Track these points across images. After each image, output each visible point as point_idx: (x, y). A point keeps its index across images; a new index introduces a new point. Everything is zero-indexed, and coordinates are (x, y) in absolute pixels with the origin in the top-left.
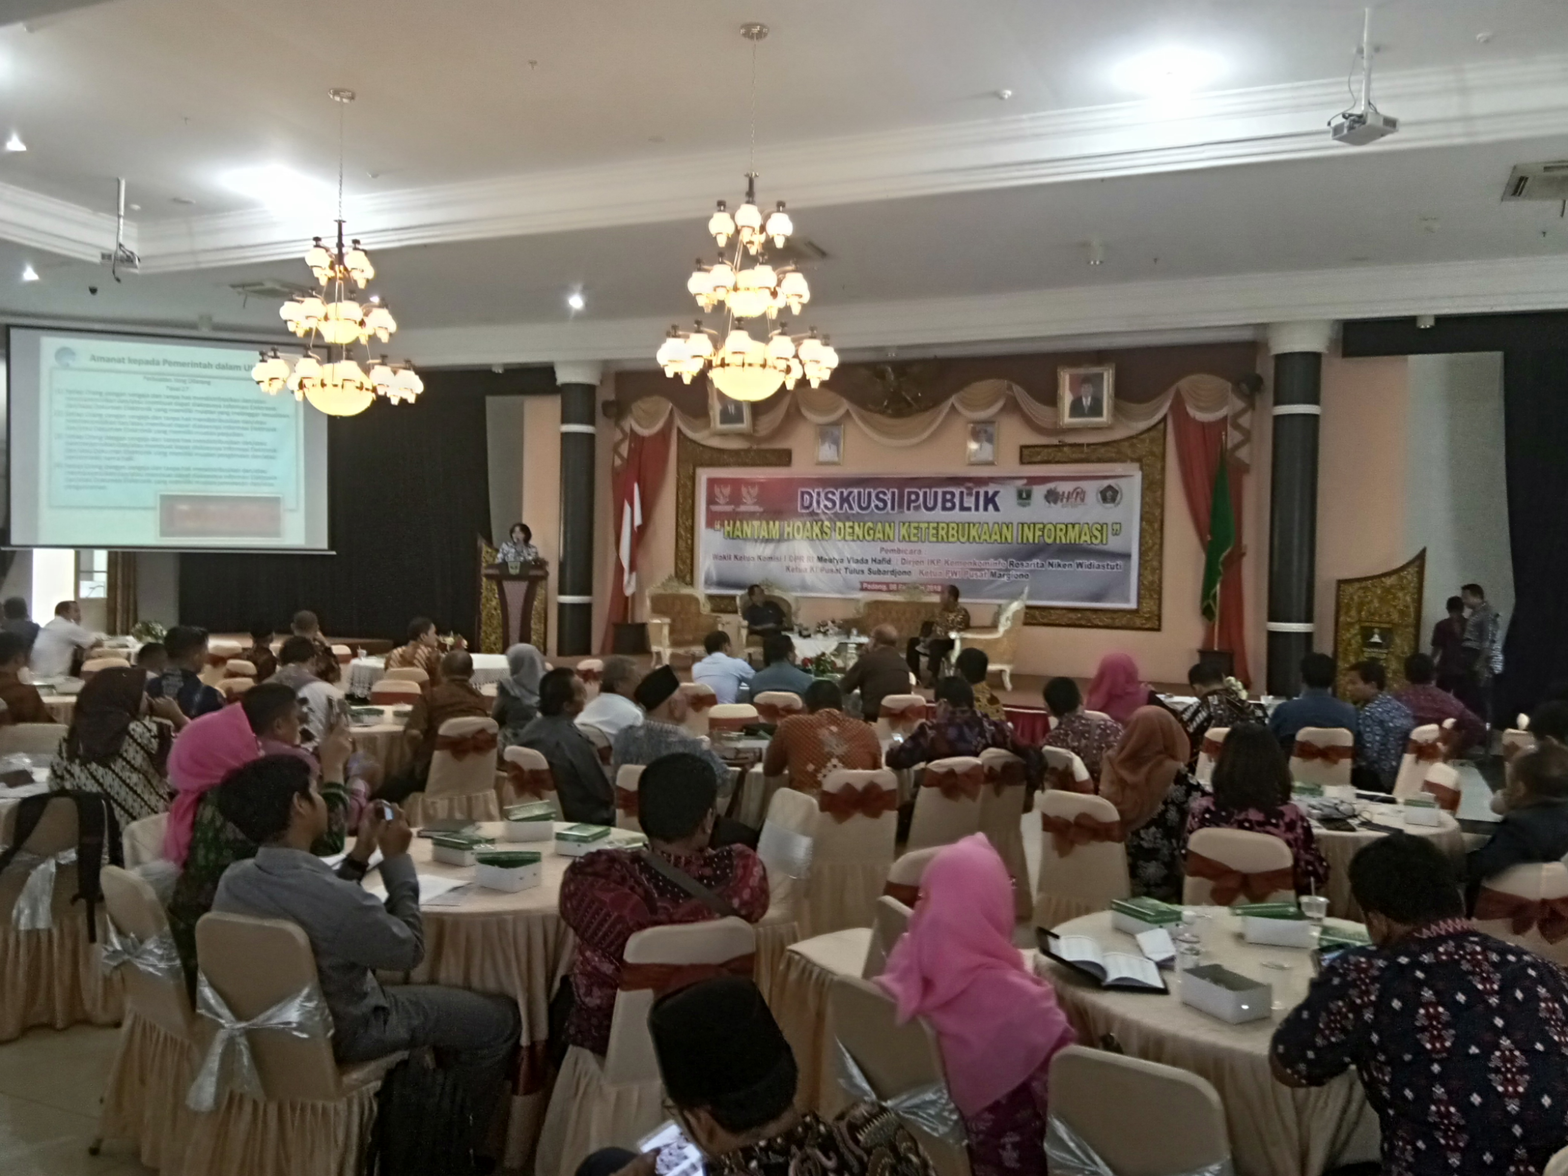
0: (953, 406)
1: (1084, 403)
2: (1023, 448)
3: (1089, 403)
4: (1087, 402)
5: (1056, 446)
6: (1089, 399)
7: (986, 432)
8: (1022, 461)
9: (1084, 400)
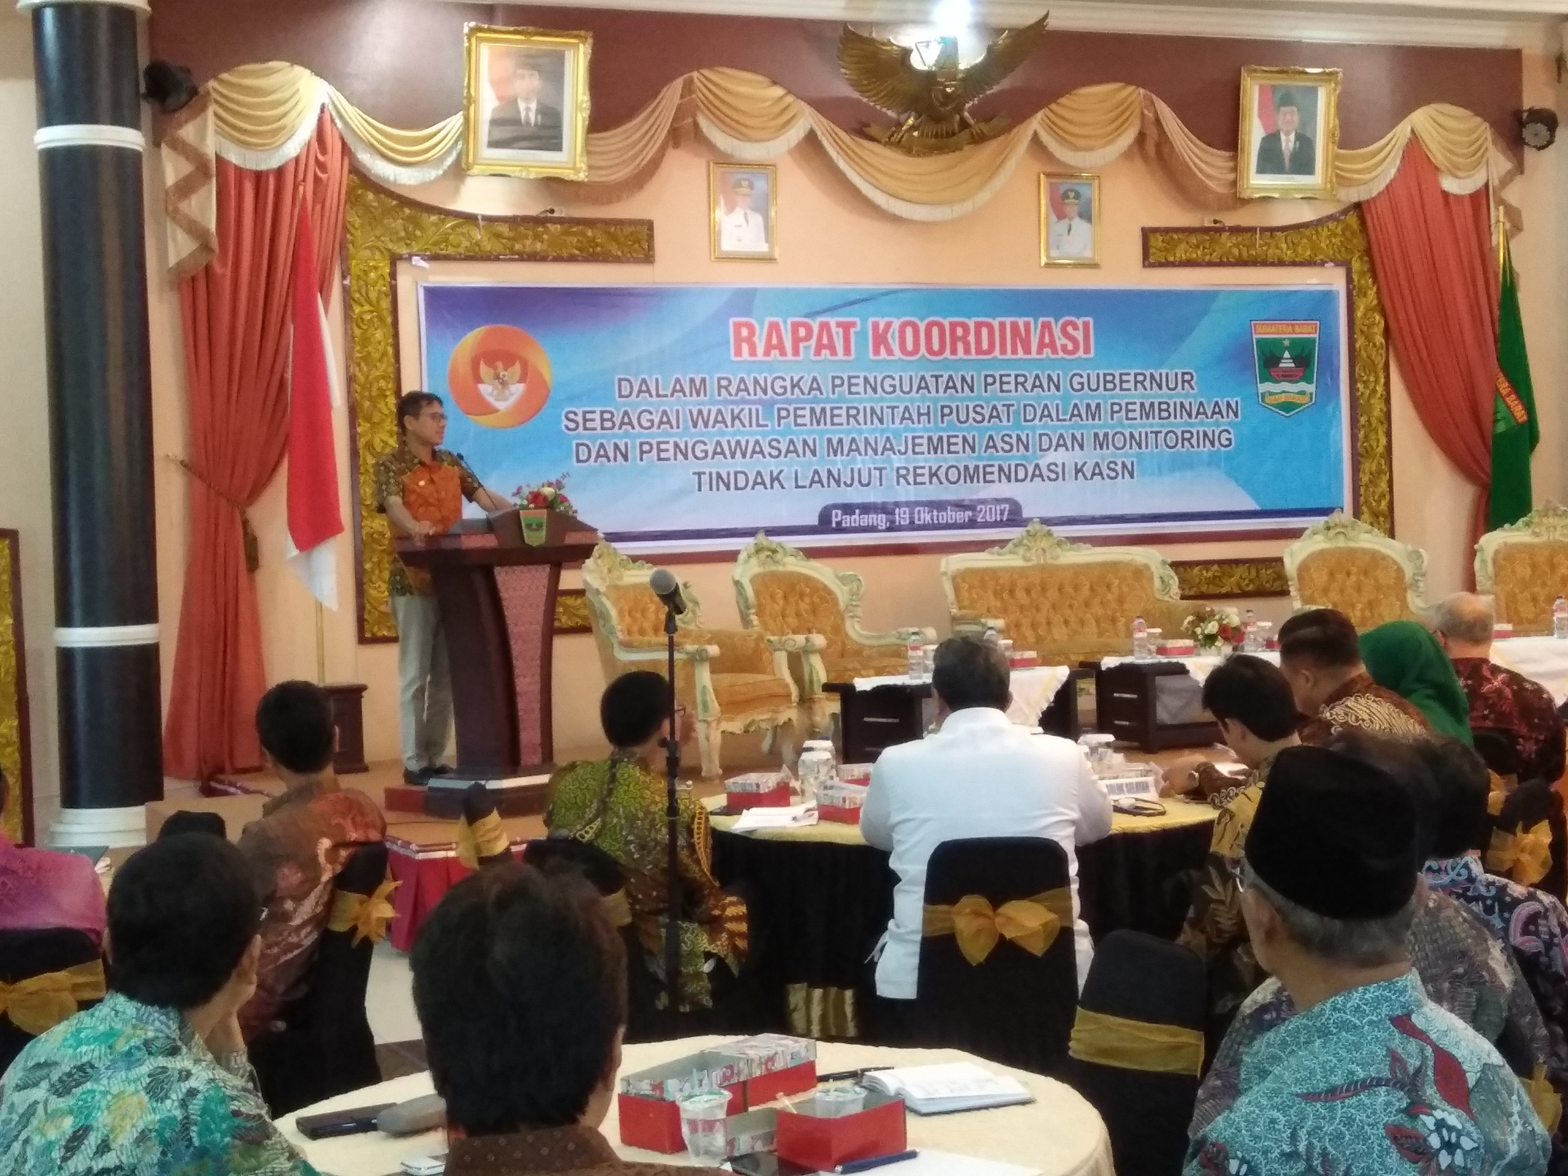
0: (1036, 138)
1: (1284, 144)
2: (1147, 234)
3: (1291, 145)
4: (1288, 143)
5: (1205, 230)
6: (1292, 137)
7: (1077, 196)
8: (1148, 261)
9: (1283, 137)
